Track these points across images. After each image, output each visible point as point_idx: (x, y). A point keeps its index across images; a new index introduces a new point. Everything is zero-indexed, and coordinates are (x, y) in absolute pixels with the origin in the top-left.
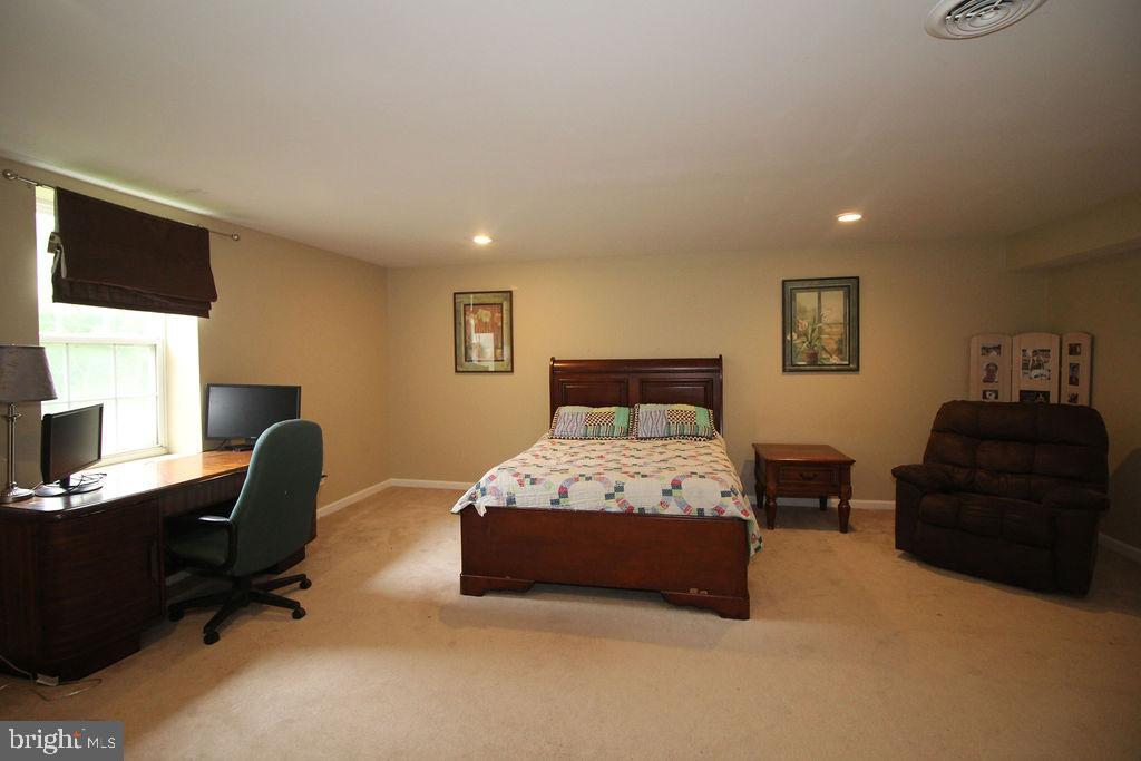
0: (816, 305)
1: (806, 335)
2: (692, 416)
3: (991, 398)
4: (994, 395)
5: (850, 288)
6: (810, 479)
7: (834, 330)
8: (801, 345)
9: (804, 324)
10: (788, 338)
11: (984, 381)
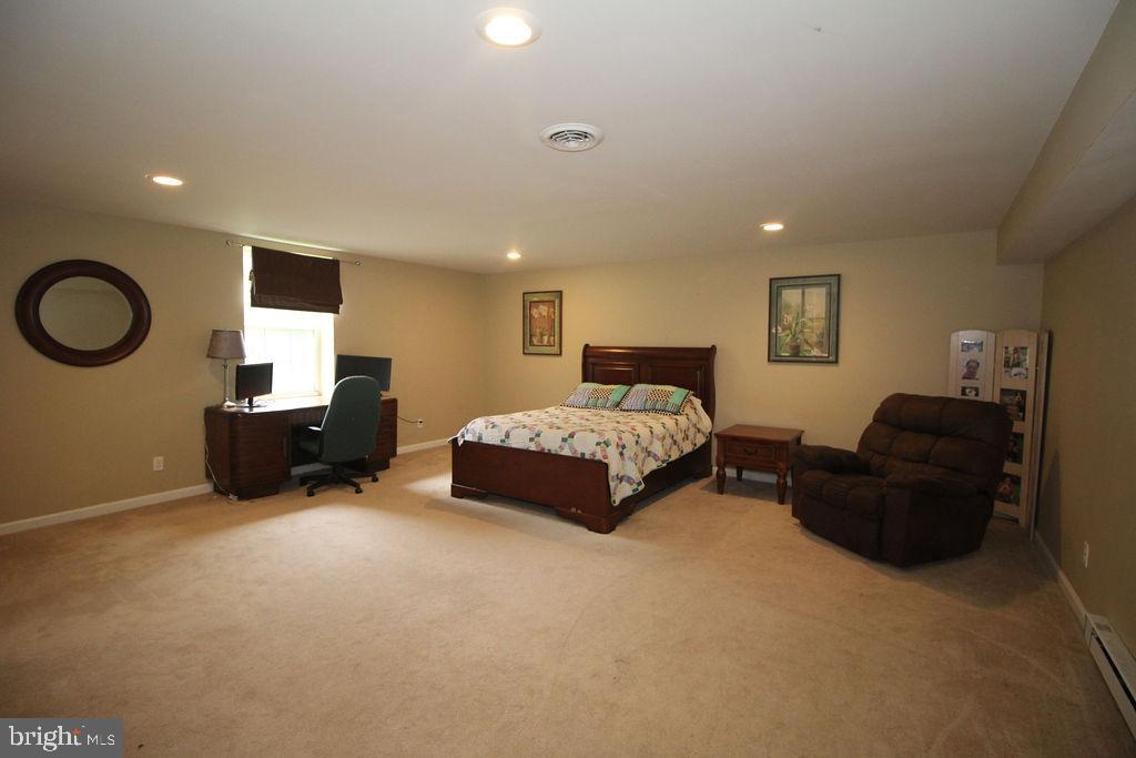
0: (800, 301)
1: (790, 328)
2: (668, 395)
3: (971, 396)
4: (974, 393)
5: (834, 285)
6: (750, 454)
7: (815, 324)
8: (785, 338)
9: (788, 318)
10: (774, 331)
11: (964, 378)
